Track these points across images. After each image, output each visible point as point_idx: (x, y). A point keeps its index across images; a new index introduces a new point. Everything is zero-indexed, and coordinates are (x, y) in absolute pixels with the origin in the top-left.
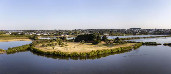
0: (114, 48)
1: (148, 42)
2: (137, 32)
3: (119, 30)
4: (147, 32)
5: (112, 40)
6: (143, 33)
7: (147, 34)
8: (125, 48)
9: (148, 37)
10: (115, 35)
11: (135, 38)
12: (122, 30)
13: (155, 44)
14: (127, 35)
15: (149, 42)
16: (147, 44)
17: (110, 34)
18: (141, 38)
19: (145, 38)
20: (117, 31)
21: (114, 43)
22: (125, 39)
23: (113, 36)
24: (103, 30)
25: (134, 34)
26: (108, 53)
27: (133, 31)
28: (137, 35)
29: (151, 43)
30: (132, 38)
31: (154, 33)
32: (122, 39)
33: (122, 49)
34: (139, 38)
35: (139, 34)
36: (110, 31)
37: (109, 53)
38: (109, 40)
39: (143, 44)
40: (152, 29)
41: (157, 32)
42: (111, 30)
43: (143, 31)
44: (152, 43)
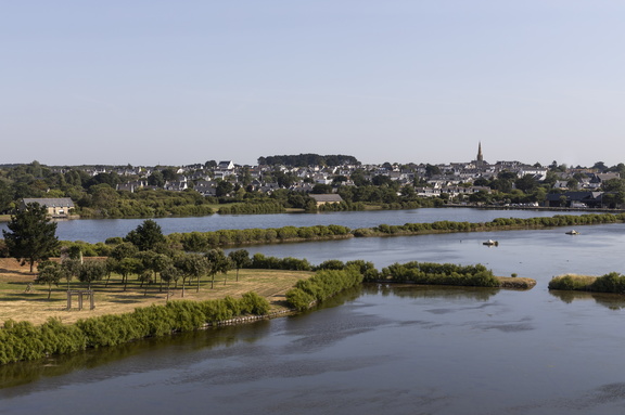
0: (104, 307)
1: (410, 266)
2: (320, 189)
3: (169, 173)
4: (406, 191)
5: (103, 252)
6: (373, 198)
7: (408, 201)
8: (207, 311)
9: (414, 230)
10: (126, 214)
11: (304, 237)
12: (194, 172)
13: (476, 283)
14: (234, 212)
15: (426, 268)
16: (405, 280)
17: (81, 204)
18: (357, 235)
19: (386, 232)
20: (152, 180)
21: (110, 269)
22: (220, 240)
23: (113, 216)
24: (17, 168)
25: (300, 204)
26: (56, 354)
27: (283, 180)
28: (324, 209)
29: (439, 269)
30: (280, 237)
31: (473, 199)
32: (191, 243)
33: (180, 318)
34: (336, 234)
35: (336, 199)
36: (88, 184)
37: (68, 354)
38: (74, 251)
39: (371, 280)
40: (457, 166)
41: (493, 185)
42: (99, 167)
43: (378, 180)
44: (448, 269)
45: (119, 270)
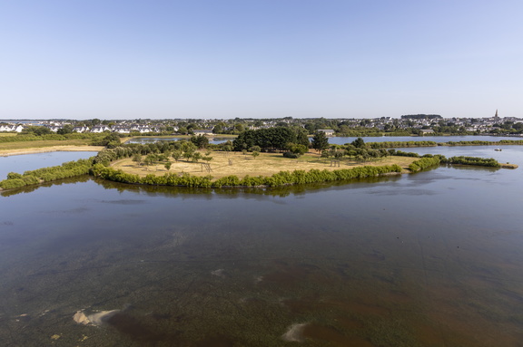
0: (343, 166)
1: (461, 157)
2: (425, 128)
3: (367, 121)
4: (461, 128)
5: (343, 148)
6: (447, 131)
7: (462, 132)
8: (379, 170)
9: (464, 144)
10: (352, 135)
11: (418, 145)
12: (377, 121)
13: (490, 165)
14: (391, 135)
15: (468, 159)
16: (457, 163)
17: (337, 131)
18: (439, 145)
19: (452, 144)
20: (361, 124)
21: (345, 154)
22: (385, 145)
23: (347, 136)
24: (317, 119)
25: (416, 133)
26: (327, 180)
27: (410, 124)
28: (426, 135)
29: (473, 159)
30: (408, 145)
31: (491, 132)
32: (374, 146)
33: (369, 171)
34: (431, 144)
35: (431, 131)
36: (339, 125)
37: (330, 181)
38: (334, 147)
39: (443, 162)
40: (485, 119)
41: (501, 127)
42: (343, 119)
43: (449, 125)
44: (477, 159)
45: (348, 154)
